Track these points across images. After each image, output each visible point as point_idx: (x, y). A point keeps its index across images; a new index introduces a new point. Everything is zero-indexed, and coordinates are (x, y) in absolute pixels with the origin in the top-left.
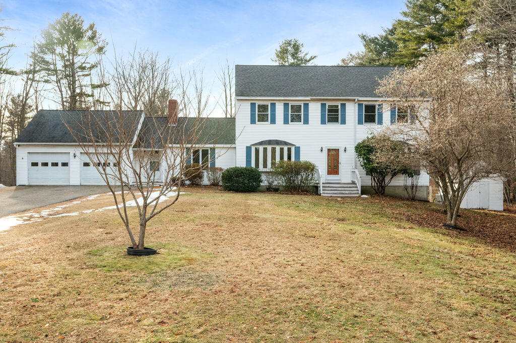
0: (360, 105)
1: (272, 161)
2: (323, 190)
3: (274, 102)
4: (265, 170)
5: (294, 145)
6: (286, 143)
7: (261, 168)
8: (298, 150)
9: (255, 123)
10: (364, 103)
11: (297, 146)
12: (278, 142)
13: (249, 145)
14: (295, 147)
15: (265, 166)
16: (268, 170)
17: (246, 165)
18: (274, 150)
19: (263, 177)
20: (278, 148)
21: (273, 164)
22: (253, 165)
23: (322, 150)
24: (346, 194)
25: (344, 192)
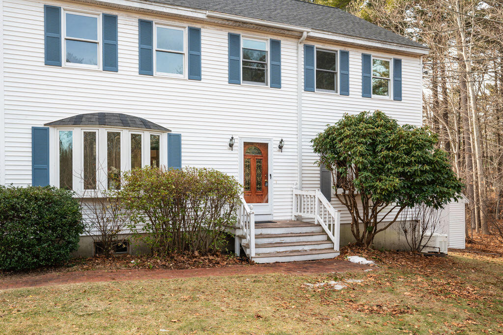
0: (308, 49)
1: (109, 169)
2: (257, 246)
3: (114, 13)
4: (90, 194)
5: (166, 130)
6: (146, 124)
7: (78, 188)
8: (175, 141)
9: (59, 64)
10: (317, 45)
11: (174, 132)
12: (125, 121)
13: (40, 124)
14: (170, 136)
15: (90, 181)
16: (100, 196)
17: (34, 180)
18: (114, 141)
19: (87, 216)
20: (126, 137)
21: (114, 178)
22: (54, 181)
23: (231, 146)
24: (304, 253)
25: (300, 248)
